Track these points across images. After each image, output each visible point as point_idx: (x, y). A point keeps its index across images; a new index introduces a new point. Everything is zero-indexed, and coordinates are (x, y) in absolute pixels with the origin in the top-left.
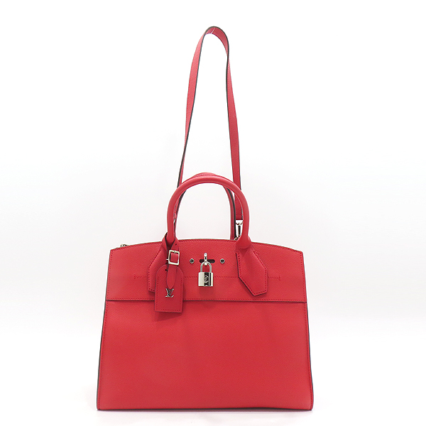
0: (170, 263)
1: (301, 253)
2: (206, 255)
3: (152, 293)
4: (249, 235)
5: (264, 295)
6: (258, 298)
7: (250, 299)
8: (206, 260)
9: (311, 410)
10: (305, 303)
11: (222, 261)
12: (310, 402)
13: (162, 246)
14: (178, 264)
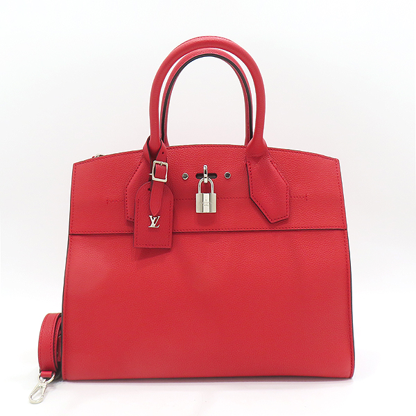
0: (154, 178)
1: (336, 161)
2: (205, 167)
3: (131, 223)
4: (264, 137)
5: (285, 221)
6: (276, 225)
7: (265, 226)
8: (206, 175)
9: (350, 377)
10: (344, 230)
11: (228, 175)
12: (350, 368)
13: (144, 156)
14: (165, 181)
